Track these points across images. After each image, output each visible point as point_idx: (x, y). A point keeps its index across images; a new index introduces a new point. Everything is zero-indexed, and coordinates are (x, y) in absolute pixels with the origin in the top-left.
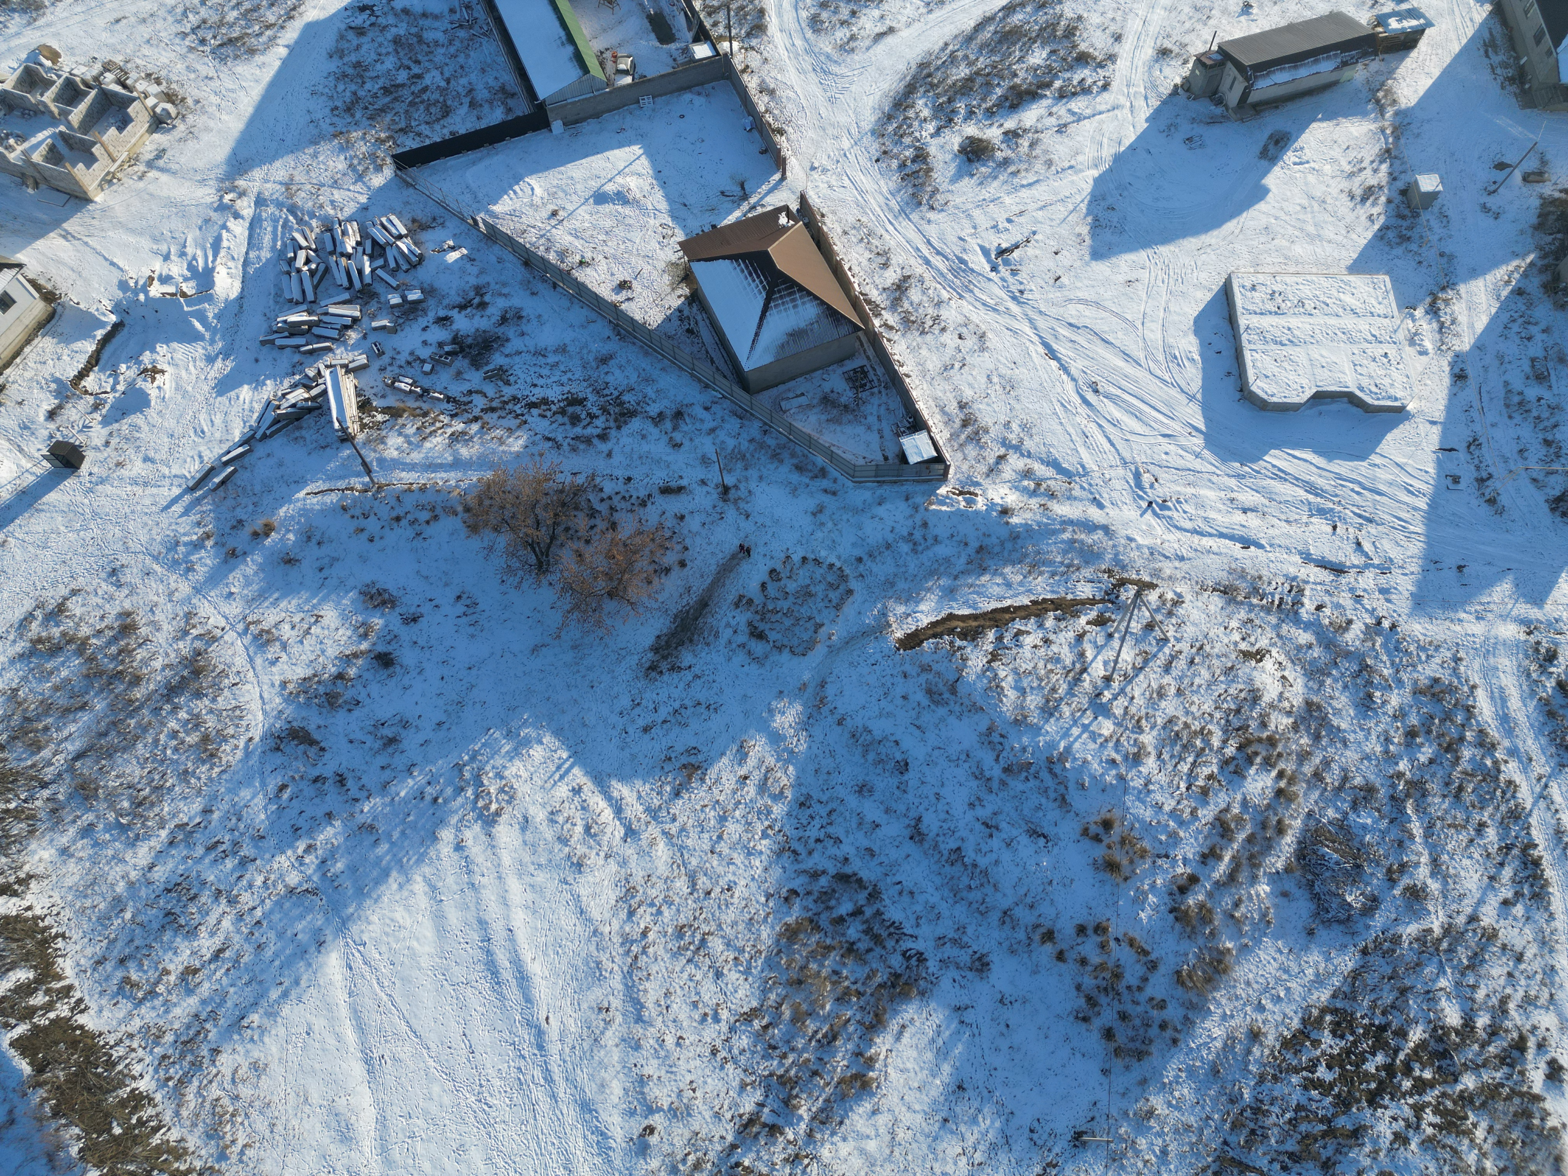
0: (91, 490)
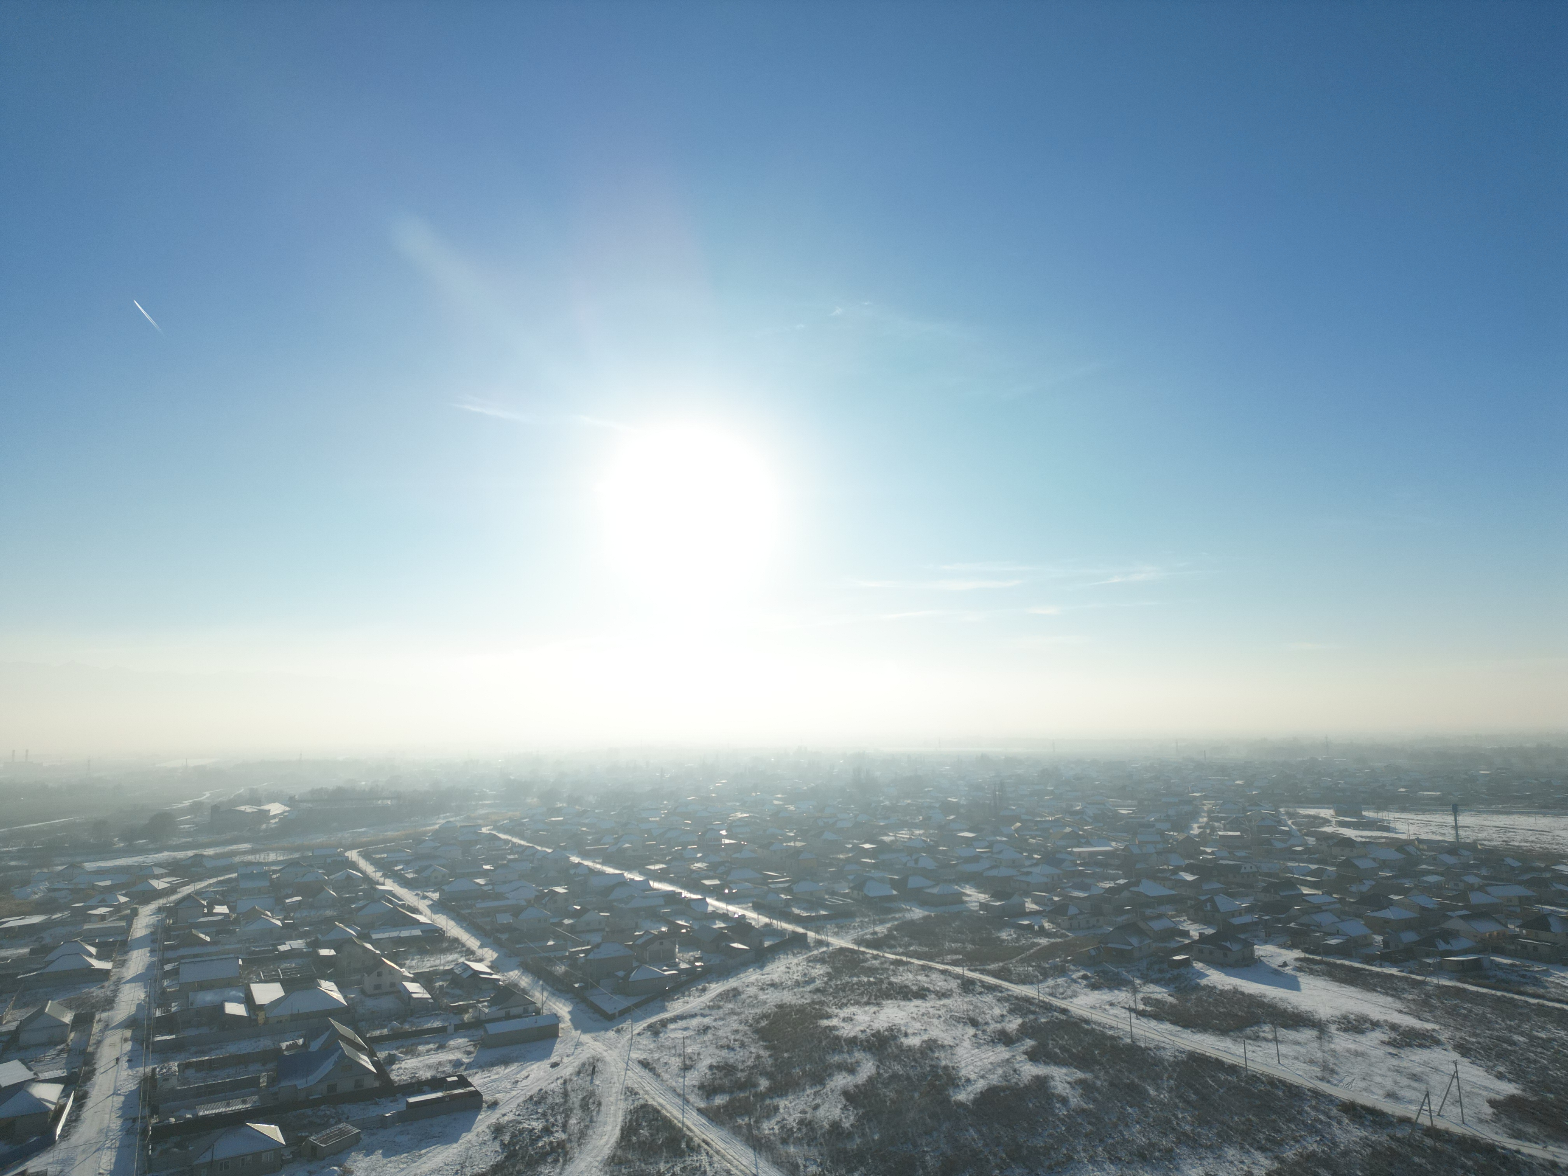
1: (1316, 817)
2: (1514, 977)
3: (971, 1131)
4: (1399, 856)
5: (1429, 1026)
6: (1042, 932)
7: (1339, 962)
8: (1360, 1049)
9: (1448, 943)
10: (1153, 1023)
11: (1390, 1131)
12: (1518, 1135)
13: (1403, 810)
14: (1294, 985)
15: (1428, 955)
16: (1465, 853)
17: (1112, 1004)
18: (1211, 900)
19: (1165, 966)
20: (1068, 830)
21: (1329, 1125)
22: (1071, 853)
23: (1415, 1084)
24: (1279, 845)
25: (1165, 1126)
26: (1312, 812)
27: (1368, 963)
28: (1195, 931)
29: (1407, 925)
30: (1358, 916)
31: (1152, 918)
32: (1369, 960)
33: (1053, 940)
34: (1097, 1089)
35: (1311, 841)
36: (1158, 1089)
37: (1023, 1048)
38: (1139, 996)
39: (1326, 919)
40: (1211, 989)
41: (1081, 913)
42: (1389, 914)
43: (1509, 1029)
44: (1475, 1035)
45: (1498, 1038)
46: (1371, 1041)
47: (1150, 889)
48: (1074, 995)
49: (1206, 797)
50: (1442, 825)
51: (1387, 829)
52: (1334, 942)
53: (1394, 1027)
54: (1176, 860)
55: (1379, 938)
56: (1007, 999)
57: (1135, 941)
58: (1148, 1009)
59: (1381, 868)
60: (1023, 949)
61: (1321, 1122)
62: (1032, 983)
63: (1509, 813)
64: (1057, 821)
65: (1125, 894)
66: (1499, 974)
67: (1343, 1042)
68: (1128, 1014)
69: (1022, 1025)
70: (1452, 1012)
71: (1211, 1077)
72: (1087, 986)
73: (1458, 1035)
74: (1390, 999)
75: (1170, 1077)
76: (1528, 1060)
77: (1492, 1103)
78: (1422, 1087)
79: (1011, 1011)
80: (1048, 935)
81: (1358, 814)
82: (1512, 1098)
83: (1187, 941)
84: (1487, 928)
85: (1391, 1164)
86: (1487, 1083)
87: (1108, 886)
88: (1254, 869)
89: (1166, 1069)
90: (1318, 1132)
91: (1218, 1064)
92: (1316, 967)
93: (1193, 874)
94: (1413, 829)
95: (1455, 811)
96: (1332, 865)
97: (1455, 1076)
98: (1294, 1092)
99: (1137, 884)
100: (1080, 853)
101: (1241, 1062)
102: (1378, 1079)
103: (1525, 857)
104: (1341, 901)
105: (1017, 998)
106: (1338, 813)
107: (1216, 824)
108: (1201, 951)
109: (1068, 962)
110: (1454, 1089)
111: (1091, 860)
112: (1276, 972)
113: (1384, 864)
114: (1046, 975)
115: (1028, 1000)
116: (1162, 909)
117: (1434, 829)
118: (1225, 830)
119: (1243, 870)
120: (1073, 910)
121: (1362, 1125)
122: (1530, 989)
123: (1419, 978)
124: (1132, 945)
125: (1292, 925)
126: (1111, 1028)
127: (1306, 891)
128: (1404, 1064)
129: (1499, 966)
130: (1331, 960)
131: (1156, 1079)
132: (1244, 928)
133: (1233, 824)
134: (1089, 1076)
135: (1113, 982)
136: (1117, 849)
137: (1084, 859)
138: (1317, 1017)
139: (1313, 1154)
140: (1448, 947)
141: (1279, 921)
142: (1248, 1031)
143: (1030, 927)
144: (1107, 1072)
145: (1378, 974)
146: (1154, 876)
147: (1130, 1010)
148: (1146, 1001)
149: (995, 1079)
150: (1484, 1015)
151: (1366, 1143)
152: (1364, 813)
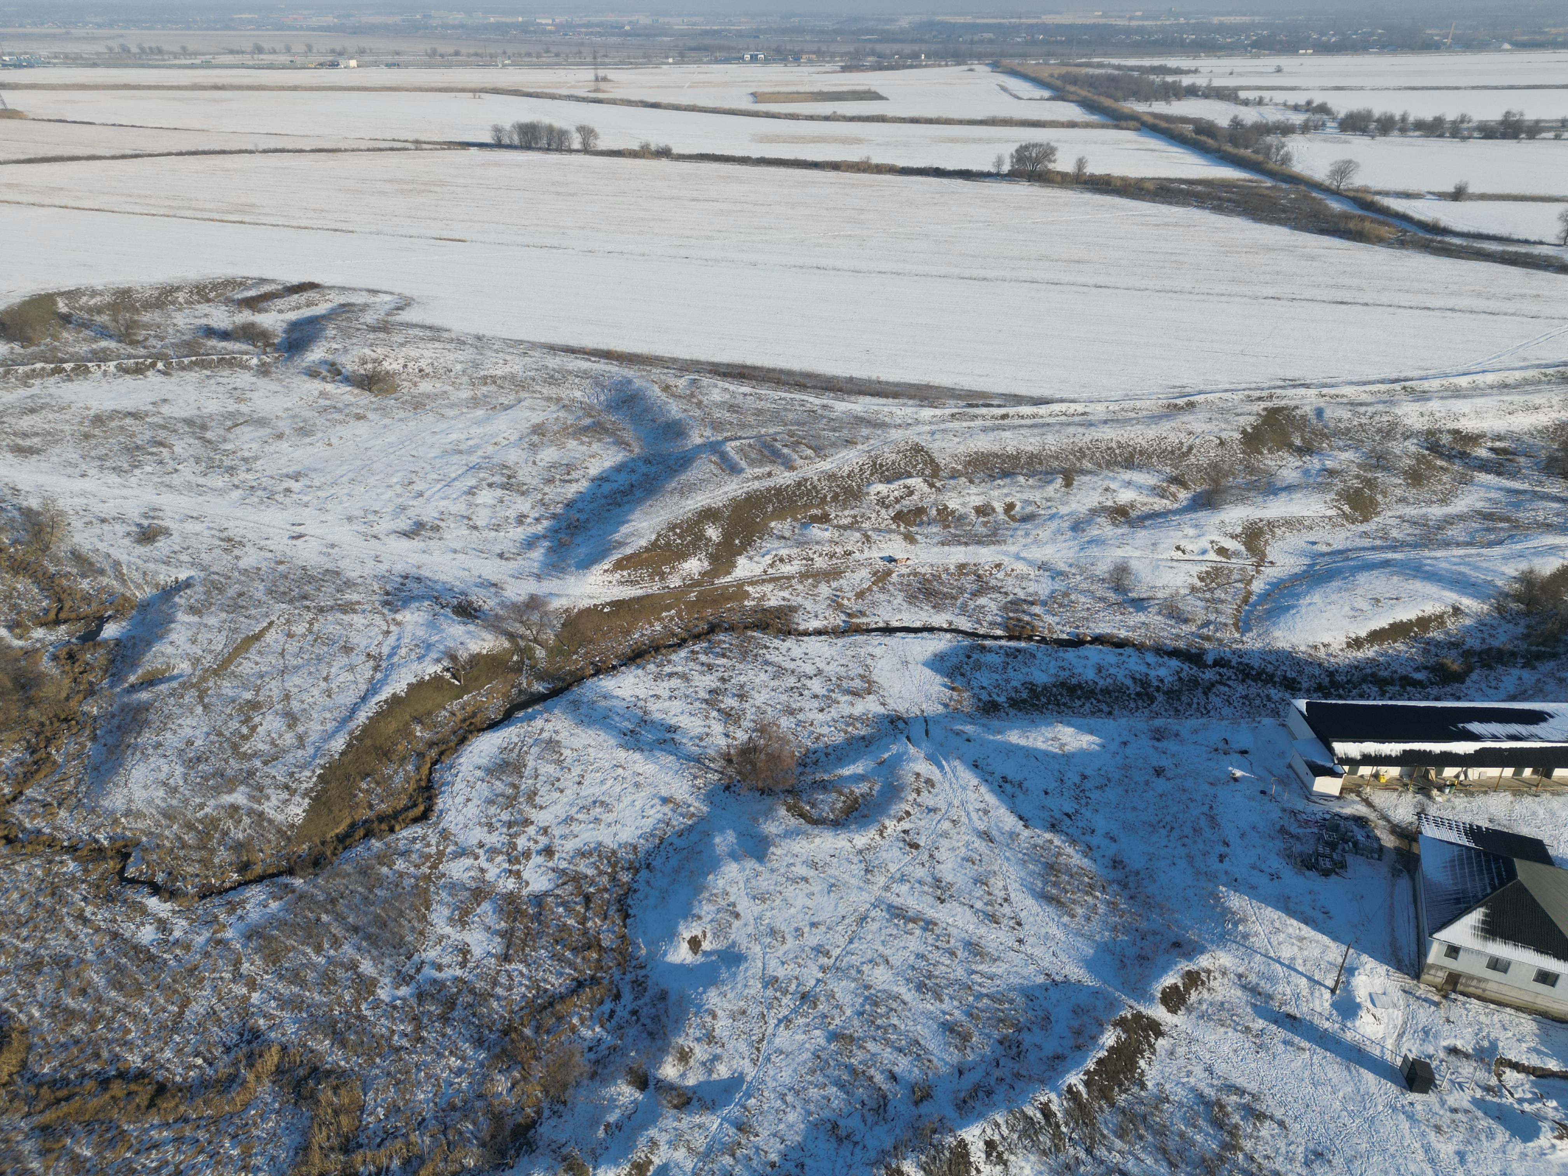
0: (1394, 1109)
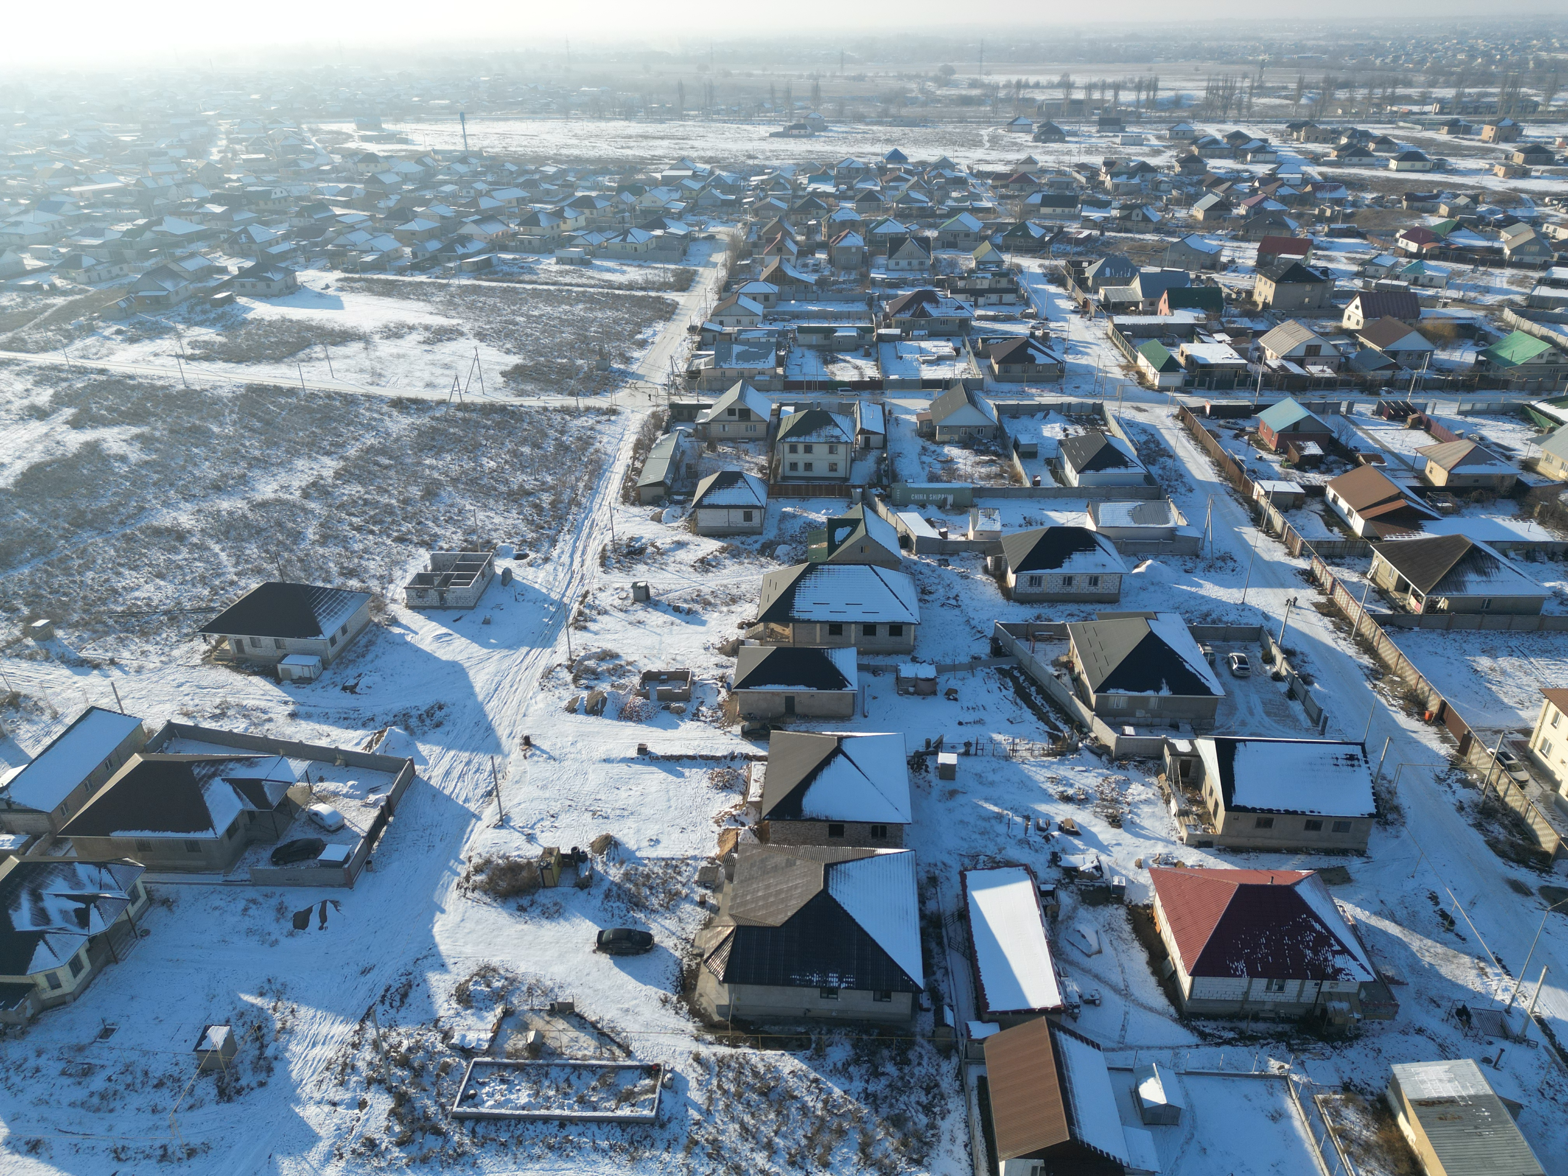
1: (339, 133)
2: (516, 270)
3: (21, 513)
4: (420, 168)
5: (454, 322)
6: (54, 290)
7: (375, 277)
8: (401, 351)
9: (464, 246)
10: (205, 365)
11: (431, 413)
12: (521, 393)
13: (419, 120)
14: (337, 304)
15: (449, 260)
16: (473, 161)
17: (156, 355)
18: (245, 231)
19: (208, 306)
20: (58, 165)
21: (382, 420)
22: (68, 194)
23: (447, 372)
24: (307, 166)
25: (235, 456)
26: (334, 127)
27: (401, 274)
28: (233, 265)
29: (431, 234)
30: (389, 231)
31: (183, 259)
32: (401, 271)
33: (70, 298)
34: (157, 440)
35: (337, 158)
36: (221, 424)
37: (61, 419)
38: (185, 341)
39: (361, 237)
40: (259, 322)
41: (99, 263)
42: (413, 226)
43: (513, 313)
44: (489, 322)
45: (506, 322)
46: (410, 343)
47: (175, 226)
48: (111, 353)
49: (220, 116)
50: (452, 135)
51: (405, 141)
52: (369, 258)
53: (427, 328)
54: (200, 192)
55: (408, 250)
56: (29, 371)
57: (169, 285)
58: (197, 352)
59: (404, 182)
60: (33, 314)
61: (375, 419)
62: (55, 349)
63: (506, 119)
64: (39, 154)
65: (148, 235)
66: (505, 268)
67: (385, 348)
68: (176, 360)
69: (56, 395)
70: (471, 307)
71: (272, 403)
72: (123, 341)
73: (477, 324)
74: (422, 304)
75: (232, 412)
76: (527, 335)
77: (503, 374)
78: (452, 373)
79: (37, 383)
80: (64, 293)
81: (377, 126)
82: (517, 367)
83: (226, 278)
84: (494, 229)
85: (433, 439)
86: (499, 360)
87: (125, 228)
88: (285, 194)
89: (226, 405)
90: (373, 428)
91: (278, 390)
92: (357, 285)
93: (220, 204)
94: (429, 140)
95: (463, 120)
96: (360, 182)
97: (476, 359)
98: (350, 400)
99: (159, 222)
100: (81, 194)
101: (298, 384)
102: (418, 374)
103: (519, 160)
104: (372, 218)
105: (40, 368)
106: (360, 127)
107: (237, 147)
108: (243, 286)
109: (95, 319)
110: (476, 369)
111: (97, 200)
112: (320, 295)
113: (406, 178)
114: (70, 338)
115: (56, 368)
116: (193, 247)
117: (447, 139)
118: (248, 152)
119: (273, 196)
120: (87, 261)
121: (408, 414)
122: (527, 277)
123: (444, 281)
124: (165, 289)
125: (330, 247)
126: (160, 378)
127: (338, 211)
128: (438, 357)
129: (504, 262)
130: (368, 276)
131: (217, 417)
132: (283, 256)
133: (256, 145)
134: (145, 429)
135: (155, 332)
136: (127, 185)
137: (88, 199)
138: (362, 330)
139: (372, 446)
140: (465, 251)
141: (316, 245)
142: (301, 355)
143: (37, 288)
144: (164, 422)
145: (410, 283)
146: (178, 211)
147: (178, 356)
148: (194, 344)
149: (36, 456)
150: (495, 305)
151: (413, 427)
152: (384, 126)
